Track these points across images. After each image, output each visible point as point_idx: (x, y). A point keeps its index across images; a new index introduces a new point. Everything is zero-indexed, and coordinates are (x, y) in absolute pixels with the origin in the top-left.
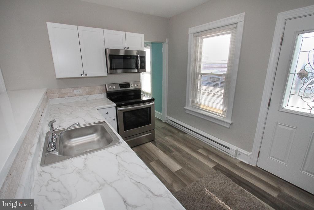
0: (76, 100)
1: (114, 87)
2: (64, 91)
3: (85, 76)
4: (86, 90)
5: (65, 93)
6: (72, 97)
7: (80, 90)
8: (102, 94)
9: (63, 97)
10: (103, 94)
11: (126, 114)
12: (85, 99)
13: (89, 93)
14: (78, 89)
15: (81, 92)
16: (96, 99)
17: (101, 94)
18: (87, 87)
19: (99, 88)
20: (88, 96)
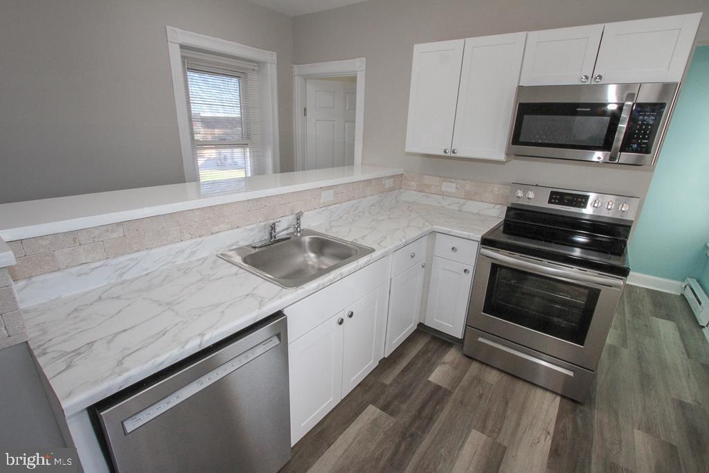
0: (439, 203)
1: (531, 195)
2: (427, 180)
3: (452, 155)
4: (466, 188)
5: (427, 185)
6: (436, 196)
7: (454, 185)
8: (498, 206)
9: (421, 192)
10: (501, 206)
11: (501, 273)
12: (455, 207)
13: (469, 197)
14: (450, 182)
15: (454, 190)
16: (478, 213)
17: (493, 205)
18: (469, 182)
19: (496, 189)
20: (464, 201)
